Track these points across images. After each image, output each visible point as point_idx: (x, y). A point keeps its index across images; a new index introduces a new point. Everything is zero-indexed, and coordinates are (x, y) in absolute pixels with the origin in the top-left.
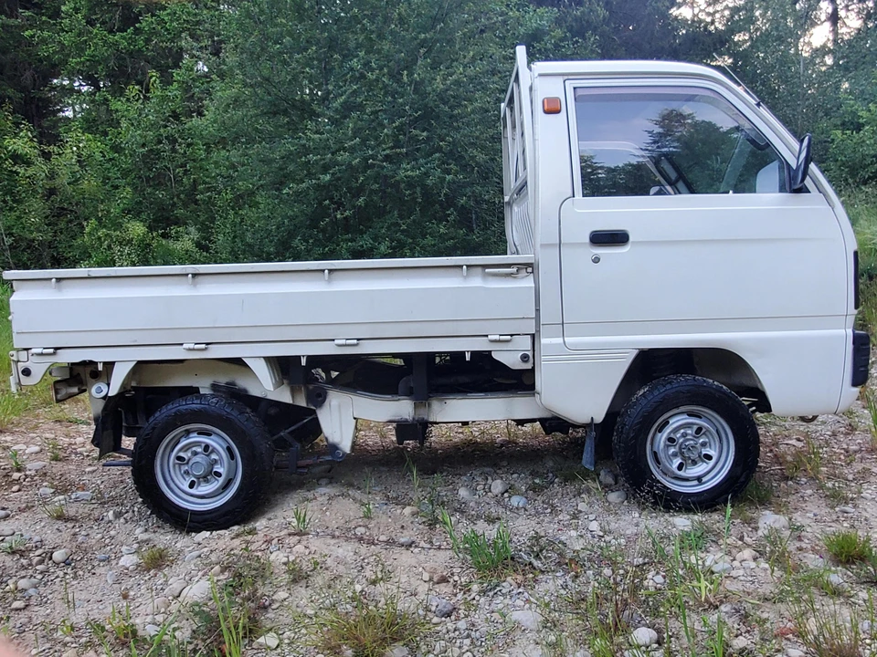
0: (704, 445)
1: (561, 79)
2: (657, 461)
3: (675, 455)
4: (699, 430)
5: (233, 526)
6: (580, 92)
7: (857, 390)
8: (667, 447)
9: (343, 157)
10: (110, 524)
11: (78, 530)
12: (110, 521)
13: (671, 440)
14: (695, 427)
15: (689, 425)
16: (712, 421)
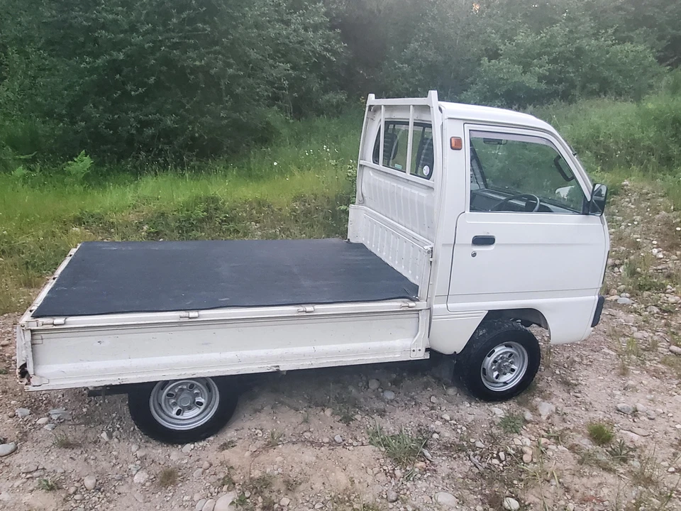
0: (512, 363)
1: (462, 122)
2: (485, 374)
3: (495, 370)
4: (511, 355)
5: (209, 437)
6: (475, 135)
7: (592, 329)
8: (492, 365)
9: (137, 39)
10: (107, 445)
11: (86, 455)
12: (107, 442)
13: (495, 362)
14: (509, 354)
15: (506, 353)
16: (518, 350)
